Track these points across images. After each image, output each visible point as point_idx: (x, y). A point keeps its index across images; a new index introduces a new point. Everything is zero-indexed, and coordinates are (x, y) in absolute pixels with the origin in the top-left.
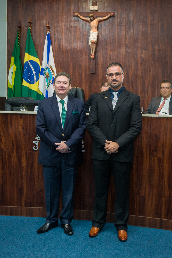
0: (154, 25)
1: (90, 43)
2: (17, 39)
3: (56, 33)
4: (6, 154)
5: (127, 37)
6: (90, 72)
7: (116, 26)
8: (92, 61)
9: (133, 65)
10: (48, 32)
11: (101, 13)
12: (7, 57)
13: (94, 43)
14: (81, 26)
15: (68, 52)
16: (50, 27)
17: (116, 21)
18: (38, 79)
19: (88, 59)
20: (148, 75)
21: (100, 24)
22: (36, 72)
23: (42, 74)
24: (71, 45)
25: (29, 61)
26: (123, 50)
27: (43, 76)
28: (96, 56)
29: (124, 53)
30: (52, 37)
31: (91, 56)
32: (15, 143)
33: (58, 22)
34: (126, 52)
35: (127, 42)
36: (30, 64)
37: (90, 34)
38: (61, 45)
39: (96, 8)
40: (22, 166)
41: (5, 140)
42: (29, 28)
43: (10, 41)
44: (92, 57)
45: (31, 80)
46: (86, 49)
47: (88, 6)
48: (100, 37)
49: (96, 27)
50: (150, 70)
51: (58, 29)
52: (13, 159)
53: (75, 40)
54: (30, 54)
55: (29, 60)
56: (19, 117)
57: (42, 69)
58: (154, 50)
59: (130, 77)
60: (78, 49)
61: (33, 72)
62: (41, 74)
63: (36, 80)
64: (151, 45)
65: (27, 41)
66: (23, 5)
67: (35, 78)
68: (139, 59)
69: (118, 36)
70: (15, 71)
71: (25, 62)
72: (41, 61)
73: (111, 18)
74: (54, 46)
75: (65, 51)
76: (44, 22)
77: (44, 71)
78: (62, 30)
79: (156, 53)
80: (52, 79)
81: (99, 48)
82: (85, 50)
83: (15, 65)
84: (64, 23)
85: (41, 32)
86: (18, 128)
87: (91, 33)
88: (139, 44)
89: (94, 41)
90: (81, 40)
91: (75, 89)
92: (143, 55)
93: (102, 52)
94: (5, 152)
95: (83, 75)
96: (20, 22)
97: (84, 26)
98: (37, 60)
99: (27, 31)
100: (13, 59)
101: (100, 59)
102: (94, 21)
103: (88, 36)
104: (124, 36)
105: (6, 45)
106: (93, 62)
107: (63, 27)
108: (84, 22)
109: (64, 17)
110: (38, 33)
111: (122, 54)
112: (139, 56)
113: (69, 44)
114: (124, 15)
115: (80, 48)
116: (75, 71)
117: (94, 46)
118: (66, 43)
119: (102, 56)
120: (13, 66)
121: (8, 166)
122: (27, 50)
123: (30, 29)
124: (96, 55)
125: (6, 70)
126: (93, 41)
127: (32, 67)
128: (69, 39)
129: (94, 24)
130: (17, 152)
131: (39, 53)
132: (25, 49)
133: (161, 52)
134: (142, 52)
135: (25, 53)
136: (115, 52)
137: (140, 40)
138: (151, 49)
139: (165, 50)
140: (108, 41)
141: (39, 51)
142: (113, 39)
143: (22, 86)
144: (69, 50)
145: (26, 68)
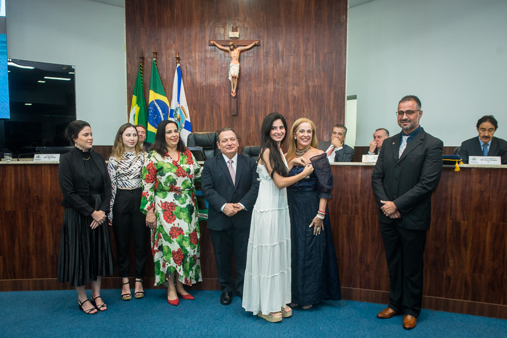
0: (308, 56)
1: (230, 78)
2: (140, 73)
3: (188, 65)
5: (275, 70)
6: (231, 112)
7: (262, 57)
8: (233, 100)
9: (283, 105)
10: (178, 65)
11: (244, 41)
13: (236, 77)
14: (219, 57)
15: (203, 89)
16: (181, 58)
17: (262, 51)
19: (228, 97)
21: (242, 54)
22: (164, 114)
23: (171, 116)
24: (206, 80)
26: (271, 87)
28: (238, 94)
29: (272, 90)
30: (183, 71)
33: (190, 52)
34: (275, 88)
35: (275, 76)
36: (156, 103)
37: (230, 66)
38: (195, 81)
39: (236, 34)
42: (154, 59)
43: (130, 76)
44: (233, 95)
46: (226, 85)
47: (227, 32)
48: (242, 70)
49: (238, 58)
50: (304, 111)
51: (191, 60)
53: (212, 74)
54: (155, 91)
55: (156, 99)
57: (172, 111)
58: (308, 86)
60: (216, 86)
61: (161, 113)
64: (304, 81)
65: (152, 75)
66: (146, 31)
68: (290, 98)
69: (264, 68)
70: (138, 113)
71: (150, 102)
72: (170, 100)
73: (255, 48)
74: (186, 81)
75: (199, 87)
76: (173, 52)
77: (174, 113)
78: (196, 62)
79: (311, 90)
80: (184, 122)
81: (242, 84)
82: (224, 86)
83: (138, 105)
84: (197, 54)
85: (169, 65)
87: (232, 66)
88: (290, 79)
89: (235, 75)
90: (219, 74)
91: (214, 134)
92: (295, 93)
93: (245, 88)
95: (222, 118)
96: (143, 53)
97: (223, 57)
98: (164, 99)
99: (152, 63)
100: (134, 98)
101: (243, 97)
102: (235, 50)
103: (227, 69)
104: (272, 69)
105: (126, 80)
107: (197, 58)
108: (222, 52)
109: (197, 46)
110: (165, 65)
111: (269, 91)
112: (290, 93)
113: (204, 79)
114: (271, 44)
115: (218, 84)
116: (213, 112)
117: (236, 82)
118: (200, 78)
119: (246, 93)
120: (135, 107)
122: (152, 86)
123: (156, 61)
124: (238, 92)
125: (127, 112)
127: (159, 108)
128: (204, 73)
129: (234, 54)
131: (167, 91)
132: (150, 86)
133: (317, 88)
134: (294, 89)
135: (150, 91)
136: (261, 89)
137: (291, 75)
138: (304, 85)
139: (321, 87)
140: (253, 76)
141: (167, 88)
142: (258, 73)
143: (147, 131)
144: (205, 86)
145: (151, 109)
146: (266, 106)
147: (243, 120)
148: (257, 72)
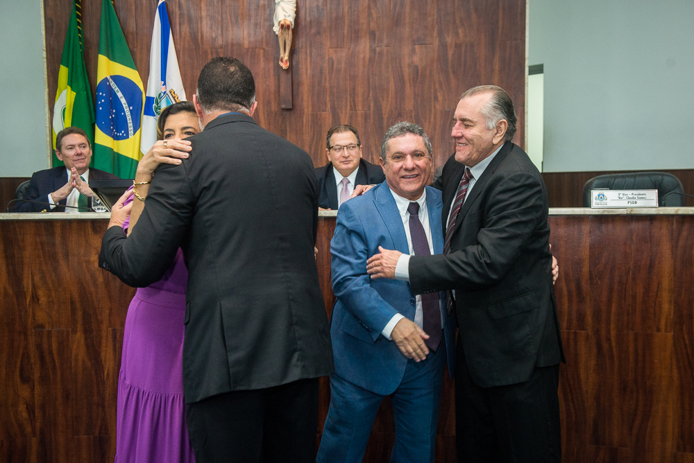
1: (276, 29)
2: (74, 16)
4: (54, 339)
5: (373, 11)
6: (279, 104)
9: (392, 86)
12: (45, 65)
13: (288, 27)
18: (137, 126)
19: (272, 72)
20: (431, 109)
22: (131, 108)
23: (149, 112)
24: (224, 33)
25: (111, 77)
27: (152, 117)
28: (294, 63)
29: (367, 56)
30: (173, 13)
31: (281, 64)
32: (78, 305)
34: (373, 51)
35: (373, 25)
36: (113, 84)
37: (275, 4)
38: (200, 34)
40: (104, 372)
41: (49, 297)
43: (52, 21)
44: (284, 66)
45: (118, 129)
46: (267, 44)
48: (302, 13)
50: (436, 98)
52: (74, 353)
53: (237, 21)
54: (112, 57)
55: (112, 74)
56: (90, 230)
57: (149, 100)
58: (444, 46)
59: (385, 117)
60: (246, 45)
61: (124, 106)
62: (146, 113)
63: (132, 128)
64: (435, 34)
65: (103, 23)
67: (130, 125)
68: (406, 71)
69: (350, 8)
70: (72, 104)
71: (99, 81)
72: (145, 76)
74: (180, 36)
75: (209, 50)
77: (154, 105)
79: (450, 53)
81: (301, 42)
82: (264, 46)
83: (71, 87)
86: (88, 262)
87: (279, 3)
88: (406, 31)
89: (288, 23)
90: (253, 21)
92: (416, 59)
93: (308, 51)
94: (49, 333)
98: (133, 75)
100: (64, 72)
101: (304, 71)
103: (270, 9)
104: (366, 10)
105: (43, 32)
106: (285, 79)
111: (362, 56)
112: (406, 61)
113: (220, 32)
115: (250, 42)
117: (289, 37)
118: (211, 28)
119: (311, 62)
120: (65, 92)
121: (59, 374)
124: (294, 60)
125: (47, 102)
126: (285, 23)
127: (120, 95)
128: (220, 19)
130: (87, 331)
131: (138, 56)
132: (98, 45)
133: (463, 50)
134: (413, 51)
135: (100, 56)
136: (344, 54)
137: (407, 20)
138: (436, 42)
139: (472, 45)
140: (325, 25)
141: (137, 50)
142: (337, 18)
143: (93, 145)
144: (221, 47)
145: (103, 98)
146: (354, 89)
147: (306, 119)
148: (334, 15)
